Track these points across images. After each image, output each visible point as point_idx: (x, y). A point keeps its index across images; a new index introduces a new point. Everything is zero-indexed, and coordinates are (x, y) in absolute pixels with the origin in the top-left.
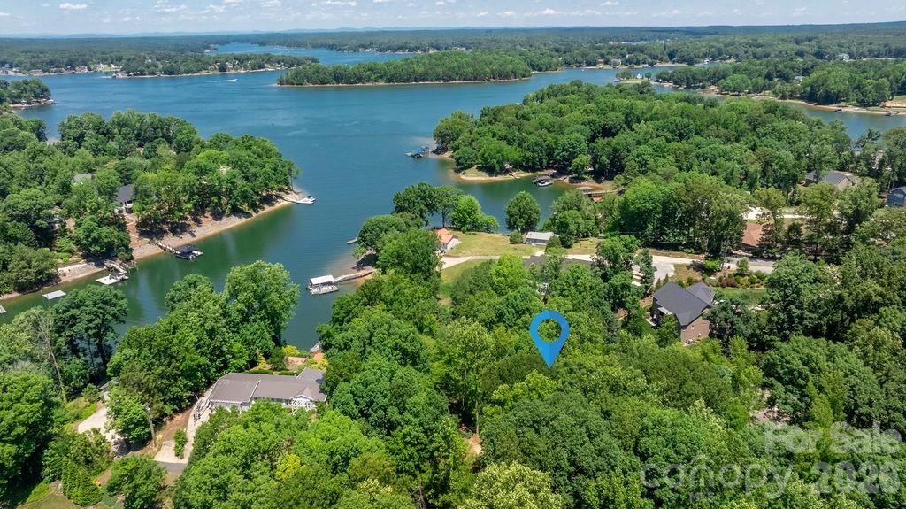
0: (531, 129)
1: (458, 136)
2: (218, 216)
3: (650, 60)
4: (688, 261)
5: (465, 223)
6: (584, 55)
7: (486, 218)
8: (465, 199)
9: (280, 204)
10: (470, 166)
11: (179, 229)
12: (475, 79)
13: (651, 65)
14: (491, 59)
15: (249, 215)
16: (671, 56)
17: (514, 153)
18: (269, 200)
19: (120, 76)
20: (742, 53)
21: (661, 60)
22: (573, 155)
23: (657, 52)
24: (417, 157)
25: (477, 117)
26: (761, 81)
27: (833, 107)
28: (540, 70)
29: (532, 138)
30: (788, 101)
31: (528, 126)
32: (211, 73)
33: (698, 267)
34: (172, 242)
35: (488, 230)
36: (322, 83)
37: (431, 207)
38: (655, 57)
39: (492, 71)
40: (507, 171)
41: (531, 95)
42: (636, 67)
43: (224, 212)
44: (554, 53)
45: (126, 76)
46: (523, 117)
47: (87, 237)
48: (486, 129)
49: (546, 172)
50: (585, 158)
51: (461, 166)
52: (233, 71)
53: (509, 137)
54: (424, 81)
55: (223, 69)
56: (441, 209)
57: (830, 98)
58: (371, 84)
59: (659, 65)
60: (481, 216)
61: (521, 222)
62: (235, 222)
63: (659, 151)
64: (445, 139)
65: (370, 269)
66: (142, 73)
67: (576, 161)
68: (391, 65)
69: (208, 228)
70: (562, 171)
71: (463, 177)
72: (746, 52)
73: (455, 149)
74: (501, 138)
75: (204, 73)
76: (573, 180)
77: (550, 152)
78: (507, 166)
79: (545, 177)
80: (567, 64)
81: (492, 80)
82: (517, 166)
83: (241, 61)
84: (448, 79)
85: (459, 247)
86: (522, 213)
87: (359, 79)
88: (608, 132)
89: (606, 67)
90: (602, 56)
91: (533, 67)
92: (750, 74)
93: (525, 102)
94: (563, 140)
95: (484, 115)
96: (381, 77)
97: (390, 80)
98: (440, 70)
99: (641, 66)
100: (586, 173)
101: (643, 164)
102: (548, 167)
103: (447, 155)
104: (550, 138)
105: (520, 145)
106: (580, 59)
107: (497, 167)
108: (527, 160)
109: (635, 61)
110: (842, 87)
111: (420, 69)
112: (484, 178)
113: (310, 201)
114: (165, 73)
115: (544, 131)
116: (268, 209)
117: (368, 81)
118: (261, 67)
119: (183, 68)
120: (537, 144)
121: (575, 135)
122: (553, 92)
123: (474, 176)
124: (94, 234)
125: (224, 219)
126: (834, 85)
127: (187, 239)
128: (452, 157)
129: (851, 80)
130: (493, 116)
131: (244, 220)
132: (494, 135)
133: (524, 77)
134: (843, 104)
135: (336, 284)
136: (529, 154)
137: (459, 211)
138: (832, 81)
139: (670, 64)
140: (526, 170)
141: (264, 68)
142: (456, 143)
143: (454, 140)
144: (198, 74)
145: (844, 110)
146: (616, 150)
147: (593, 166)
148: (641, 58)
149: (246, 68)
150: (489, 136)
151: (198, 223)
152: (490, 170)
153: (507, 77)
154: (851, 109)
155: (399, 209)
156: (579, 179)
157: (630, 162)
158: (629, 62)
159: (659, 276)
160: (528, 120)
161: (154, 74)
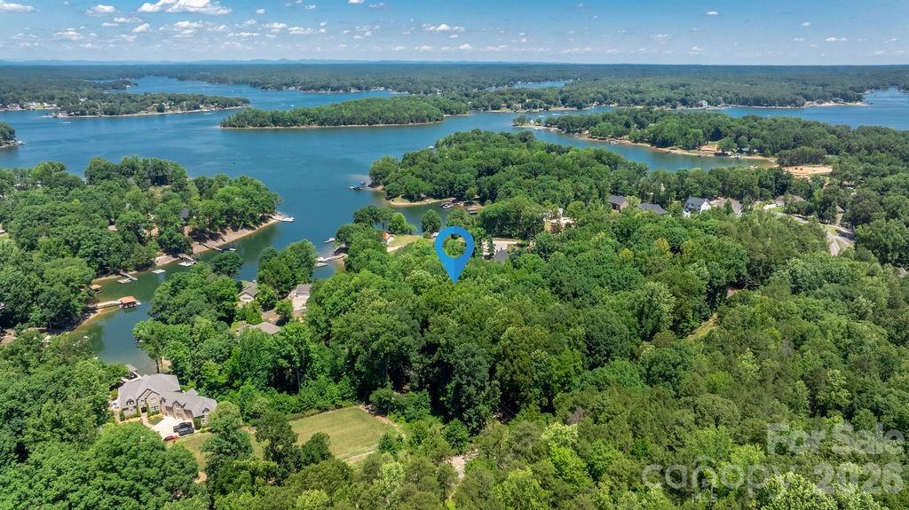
0: (438, 170)
1: (388, 174)
2: (235, 229)
3: (545, 105)
4: (515, 243)
5: (397, 229)
6: (490, 100)
7: (409, 226)
8: (396, 215)
9: (271, 222)
10: (397, 196)
11: (214, 237)
12: (396, 122)
13: (547, 109)
14: (409, 106)
15: (253, 229)
16: (564, 101)
17: (427, 186)
18: (264, 219)
19: (60, 115)
20: (622, 99)
21: (555, 105)
22: (466, 188)
23: (551, 98)
24: (357, 189)
25: (400, 161)
26: (620, 128)
27: (667, 150)
28: (452, 113)
29: (439, 176)
30: (639, 144)
31: (437, 168)
32: (150, 114)
33: (518, 245)
34: (212, 244)
35: (410, 234)
36: (261, 126)
37: (377, 220)
38: (550, 103)
39: (410, 116)
40: (423, 199)
41: (441, 140)
42: (534, 111)
43: (238, 227)
44: (464, 98)
45: (66, 116)
46: (433, 161)
47: (170, 239)
48: (407, 170)
49: (449, 199)
50: (473, 190)
51: (391, 195)
52: (171, 112)
53: (423, 175)
54: (351, 123)
55: (161, 109)
56: (382, 221)
57: (665, 143)
58: (305, 127)
59: (553, 109)
60: (407, 225)
61: (430, 227)
62: (246, 233)
63: (519, 185)
64: (378, 177)
65: (343, 254)
66: (83, 113)
67: (468, 192)
68: (323, 110)
69: (231, 236)
70: (460, 198)
71: (393, 203)
72: (626, 98)
73: (385, 184)
74: (417, 177)
75: (143, 113)
76: (466, 204)
77: (451, 185)
78: (423, 195)
79: (448, 202)
80: (476, 107)
81: (411, 124)
82: (430, 195)
83: (176, 101)
84: (372, 122)
85: (393, 242)
86: (430, 222)
87: (295, 122)
88: (491, 172)
89: (508, 111)
90: (506, 101)
91: (446, 111)
92: (614, 123)
93: (437, 146)
94: (460, 177)
95: (405, 158)
96: (314, 121)
97: (322, 124)
98: (365, 115)
99: (538, 110)
100: (475, 200)
101: (509, 193)
102: (450, 196)
103: (379, 188)
104: (451, 176)
105: (431, 181)
106: (486, 103)
107: (415, 197)
108: (436, 191)
109: (533, 106)
110: (672, 134)
111: (348, 114)
112: (407, 203)
113: (291, 220)
114: (105, 113)
115: (448, 171)
116: (264, 225)
117: (303, 124)
118: (198, 108)
119: (123, 109)
120: (442, 180)
121: (467, 175)
122: (459, 139)
123: (399, 202)
124: (175, 237)
125: (240, 231)
126: (667, 134)
127: (220, 242)
128: (384, 189)
129: (680, 129)
130: (412, 160)
131: (251, 232)
132: (413, 174)
133: (437, 120)
134: (674, 147)
135: (325, 262)
136: (437, 187)
137: (393, 222)
138: (666, 130)
139: (562, 108)
140: (435, 198)
141: (199, 108)
142: (386, 179)
143: (384, 177)
144: (138, 115)
145: (673, 151)
146: (493, 184)
147: (479, 195)
148: (538, 103)
149: (182, 108)
150: (409, 175)
151: (225, 233)
152: (410, 198)
153: (423, 121)
154: (679, 151)
155: (357, 221)
156: (471, 204)
157: (501, 192)
158: (527, 106)
159: (497, 249)
160: (437, 163)
161: (94, 114)
